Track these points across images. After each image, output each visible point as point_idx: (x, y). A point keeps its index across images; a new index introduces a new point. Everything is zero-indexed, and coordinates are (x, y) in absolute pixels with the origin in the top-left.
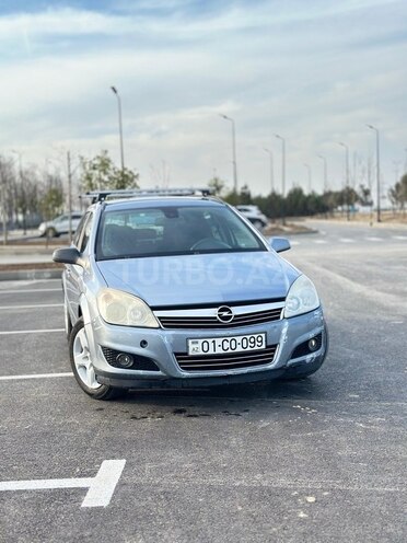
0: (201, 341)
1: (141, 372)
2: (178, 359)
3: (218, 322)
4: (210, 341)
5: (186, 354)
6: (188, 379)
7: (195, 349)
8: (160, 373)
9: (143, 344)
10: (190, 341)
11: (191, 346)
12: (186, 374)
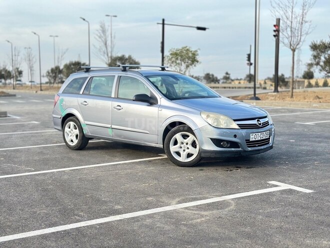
0: (254, 134)
1: (233, 149)
2: (247, 143)
3: (258, 126)
4: (257, 134)
5: (249, 140)
6: (250, 151)
7: (253, 138)
8: (240, 149)
9: (235, 136)
10: (251, 134)
11: (251, 137)
12: (250, 149)
